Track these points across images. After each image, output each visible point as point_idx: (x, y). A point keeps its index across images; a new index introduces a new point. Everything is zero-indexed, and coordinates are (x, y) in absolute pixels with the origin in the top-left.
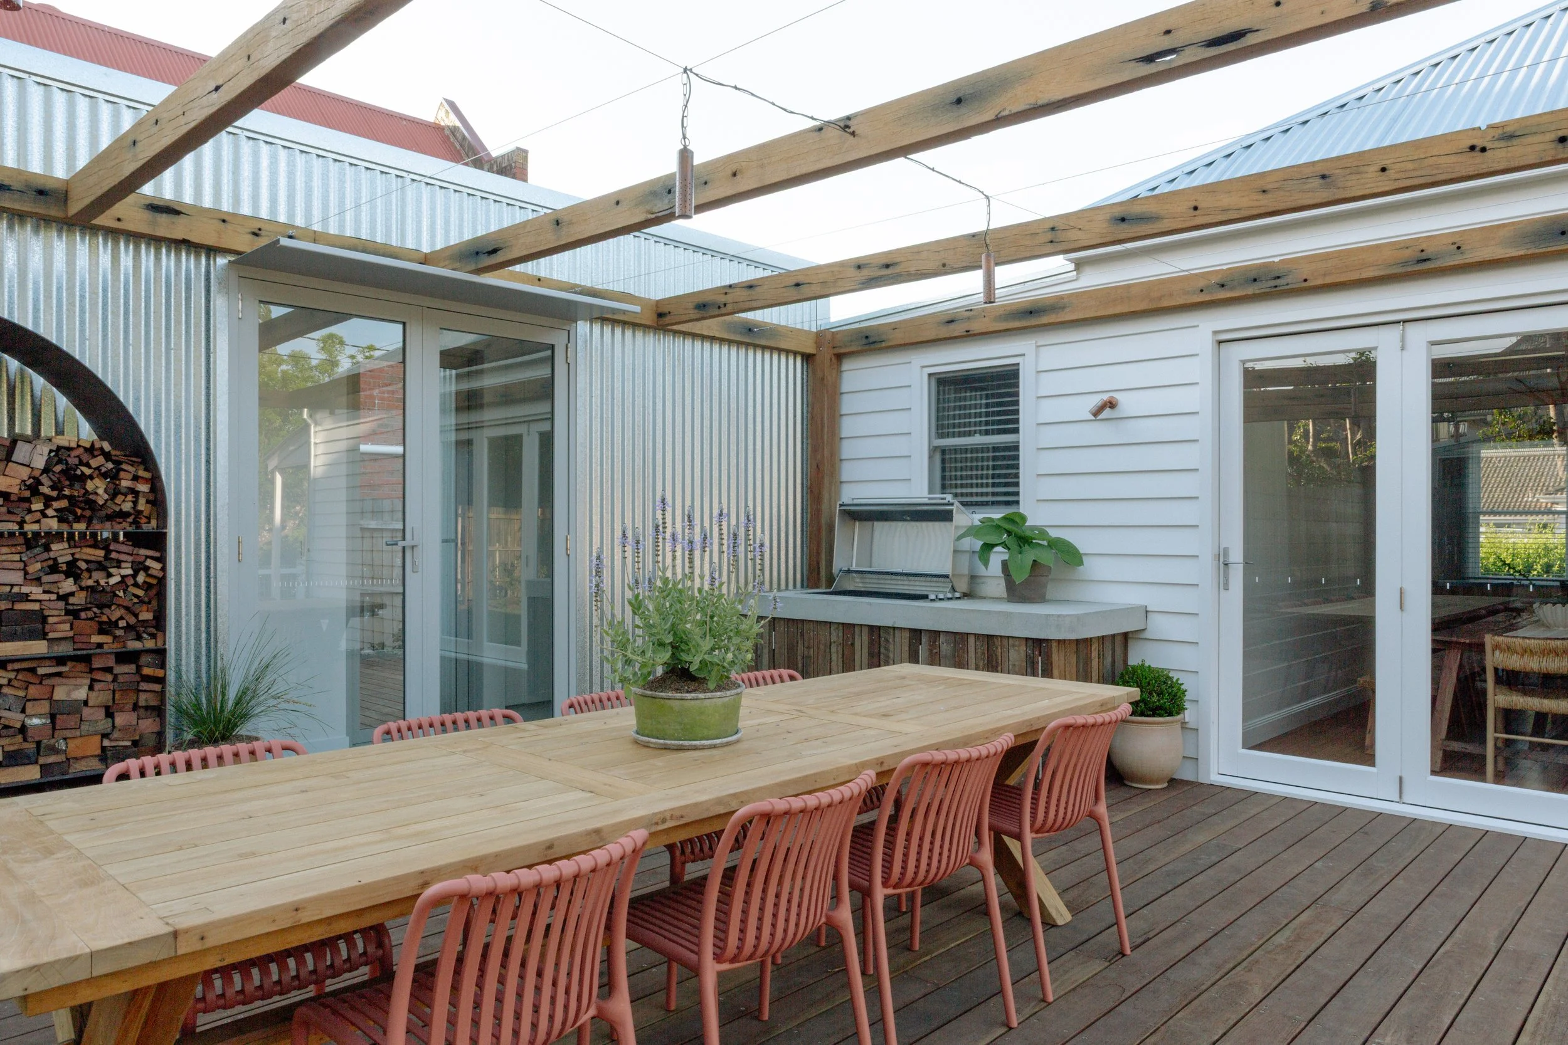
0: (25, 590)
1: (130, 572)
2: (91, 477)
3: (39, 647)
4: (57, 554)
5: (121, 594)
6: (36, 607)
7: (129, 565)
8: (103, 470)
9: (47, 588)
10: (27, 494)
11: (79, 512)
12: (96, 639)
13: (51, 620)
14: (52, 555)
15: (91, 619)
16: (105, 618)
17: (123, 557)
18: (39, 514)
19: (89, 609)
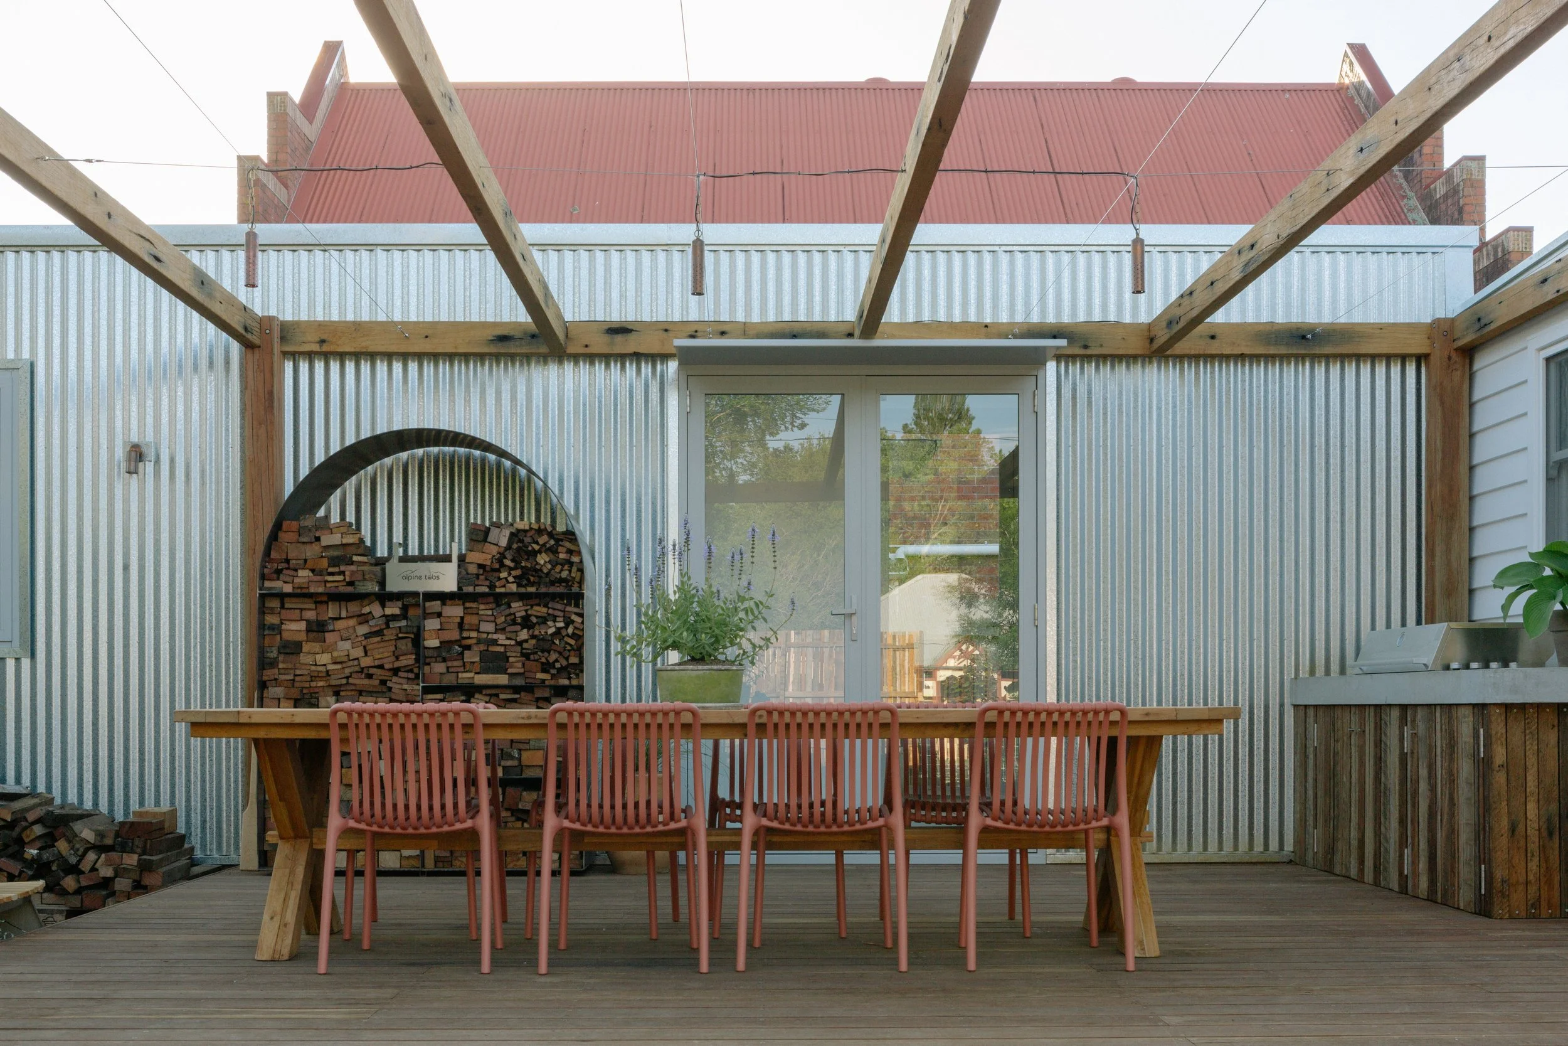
0: (495, 636)
1: (562, 625)
2: (540, 552)
3: (503, 679)
4: (515, 610)
5: (557, 642)
6: (502, 649)
7: (562, 619)
8: (548, 546)
9: (509, 635)
10: (497, 566)
11: (532, 579)
12: (540, 676)
13: (511, 659)
14: (512, 611)
15: (537, 661)
16: (543, 660)
17: (557, 613)
18: (504, 580)
19: (536, 653)
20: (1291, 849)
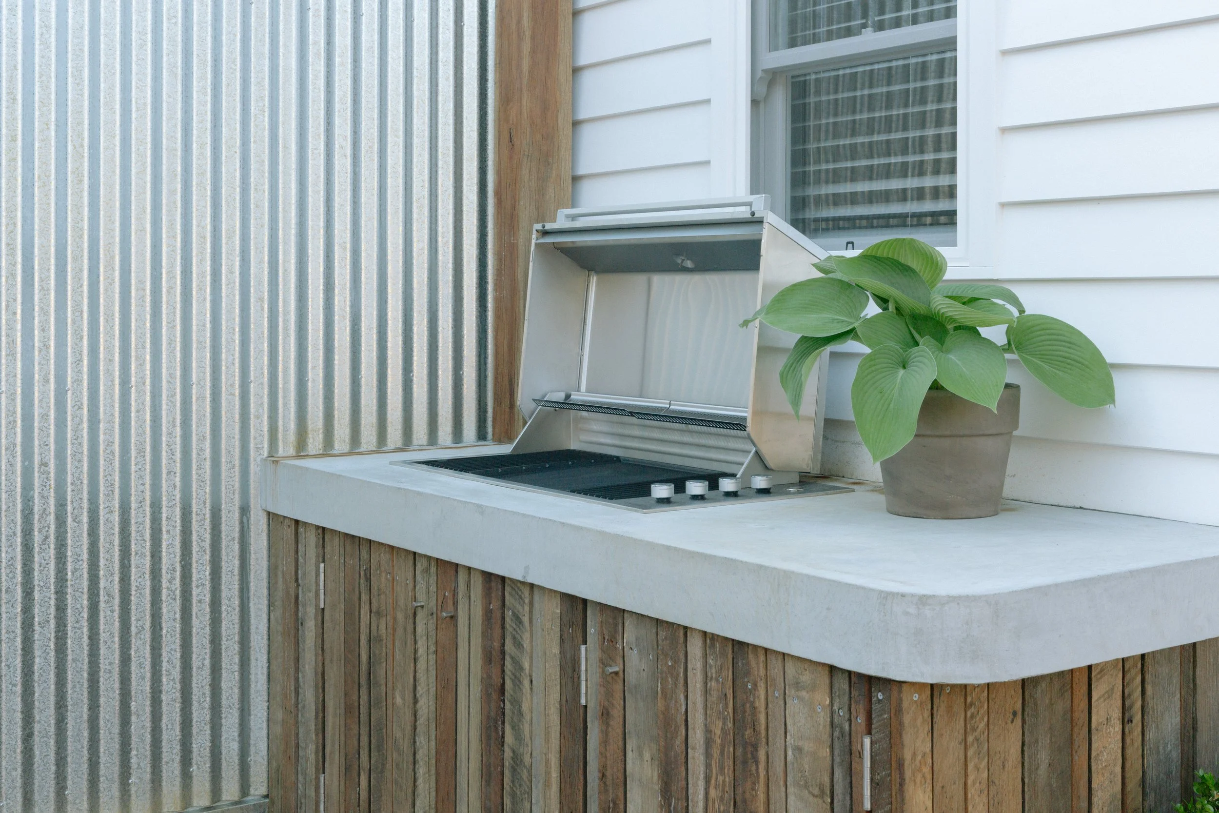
20: (263, 790)
